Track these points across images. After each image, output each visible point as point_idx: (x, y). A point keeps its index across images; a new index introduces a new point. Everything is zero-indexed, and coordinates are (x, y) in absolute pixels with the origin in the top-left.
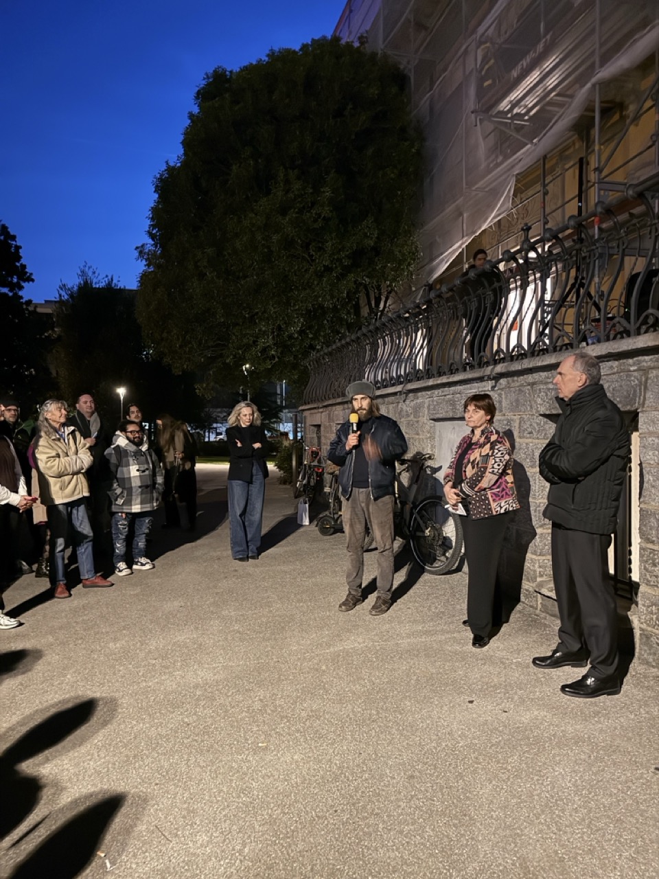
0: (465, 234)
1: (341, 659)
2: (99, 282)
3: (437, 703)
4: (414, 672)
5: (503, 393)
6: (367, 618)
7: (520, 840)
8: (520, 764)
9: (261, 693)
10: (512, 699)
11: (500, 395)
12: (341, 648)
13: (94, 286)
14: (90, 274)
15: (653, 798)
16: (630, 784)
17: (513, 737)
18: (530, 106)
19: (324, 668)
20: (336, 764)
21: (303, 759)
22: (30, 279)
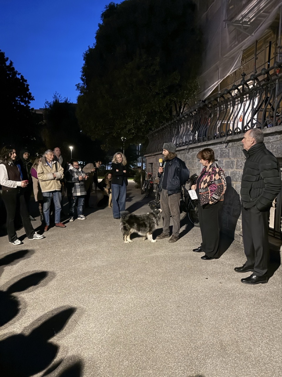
0: (219, 78)
1: (154, 259)
2: (62, 101)
3: (192, 278)
4: (184, 265)
5: (230, 149)
6: (167, 244)
7: (221, 333)
8: (224, 304)
9: (121, 271)
10: (225, 278)
11: (229, 150)
12: (155, 255)
13: (60, 102)
14: (58, 96)
15: (280, 320)
16: (270, 314)
17: (223, 293)
18: (251, 17)
19: (147, 262)
20: (148, 300)
21: (135, 297)
22: (33, 99)
